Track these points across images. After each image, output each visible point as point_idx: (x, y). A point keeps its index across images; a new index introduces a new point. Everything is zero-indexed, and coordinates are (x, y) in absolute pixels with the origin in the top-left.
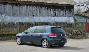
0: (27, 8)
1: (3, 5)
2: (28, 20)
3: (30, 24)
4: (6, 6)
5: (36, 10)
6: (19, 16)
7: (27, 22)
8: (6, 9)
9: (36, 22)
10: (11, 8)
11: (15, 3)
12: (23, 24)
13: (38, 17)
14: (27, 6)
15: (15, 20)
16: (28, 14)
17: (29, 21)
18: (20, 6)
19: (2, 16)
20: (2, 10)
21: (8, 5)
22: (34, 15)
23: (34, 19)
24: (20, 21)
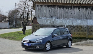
0: (79, 10)
1: (53, 8)
2: (80, 23)
3: (82, 27)
4: (56, 9)
5: (90, 13)
6: (70, 19)
7: (79, 25)
8: (56, 12)
9: (89, 25)
10: (62, 11)
11: (66, 5)
12: (74, 27)
13: (92, 20)
14: (79, 8)
15: (65, 23)
16: (80, 17)
17: (81, 25)
18: (71, 8)
19: (52, 19)
20: (53, 12)
21: (58, 8)
22: (88, 18)
23: (87, 22)
24: (71, 24)
